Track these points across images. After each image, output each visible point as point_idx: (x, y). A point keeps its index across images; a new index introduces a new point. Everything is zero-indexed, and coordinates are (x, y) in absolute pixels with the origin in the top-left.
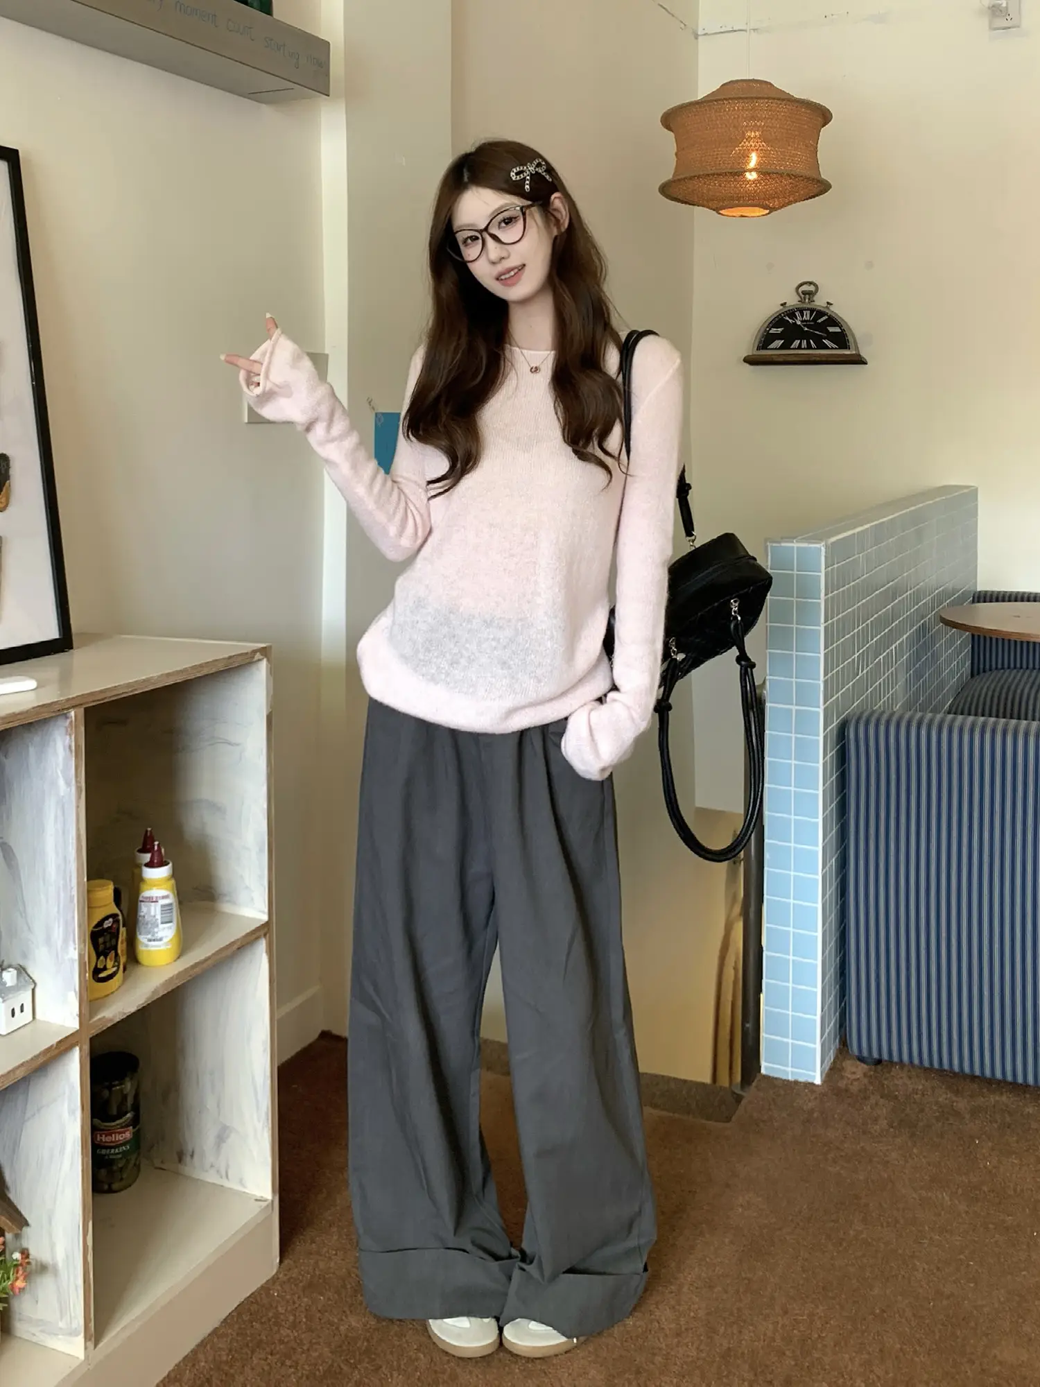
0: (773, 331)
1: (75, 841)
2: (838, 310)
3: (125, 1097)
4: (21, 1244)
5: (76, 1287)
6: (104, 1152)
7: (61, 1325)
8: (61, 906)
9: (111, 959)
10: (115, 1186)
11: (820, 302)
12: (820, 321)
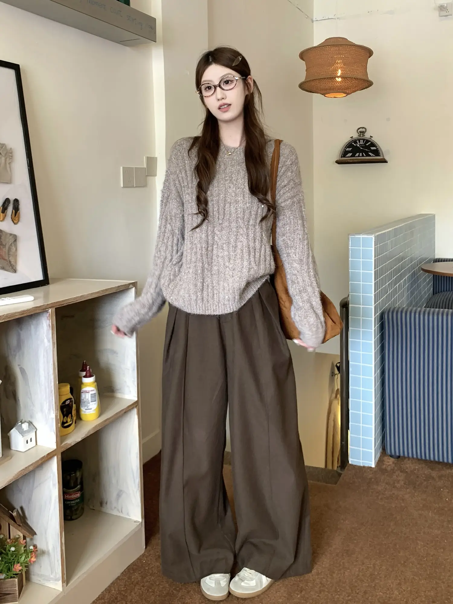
0: (348, 149)
1: (52, 366)
2: (375, 139)
3: (77, 479)
4: (33, 543)
5: (58, 561)
6: (68, 503)
7: (52, 576)
8: (47, 395)
9: (69, 418)
10: (73, 517)
11: (367, 136)
12: (367, 145)
